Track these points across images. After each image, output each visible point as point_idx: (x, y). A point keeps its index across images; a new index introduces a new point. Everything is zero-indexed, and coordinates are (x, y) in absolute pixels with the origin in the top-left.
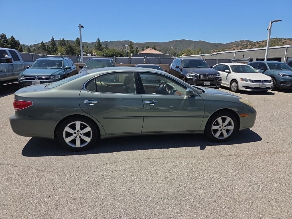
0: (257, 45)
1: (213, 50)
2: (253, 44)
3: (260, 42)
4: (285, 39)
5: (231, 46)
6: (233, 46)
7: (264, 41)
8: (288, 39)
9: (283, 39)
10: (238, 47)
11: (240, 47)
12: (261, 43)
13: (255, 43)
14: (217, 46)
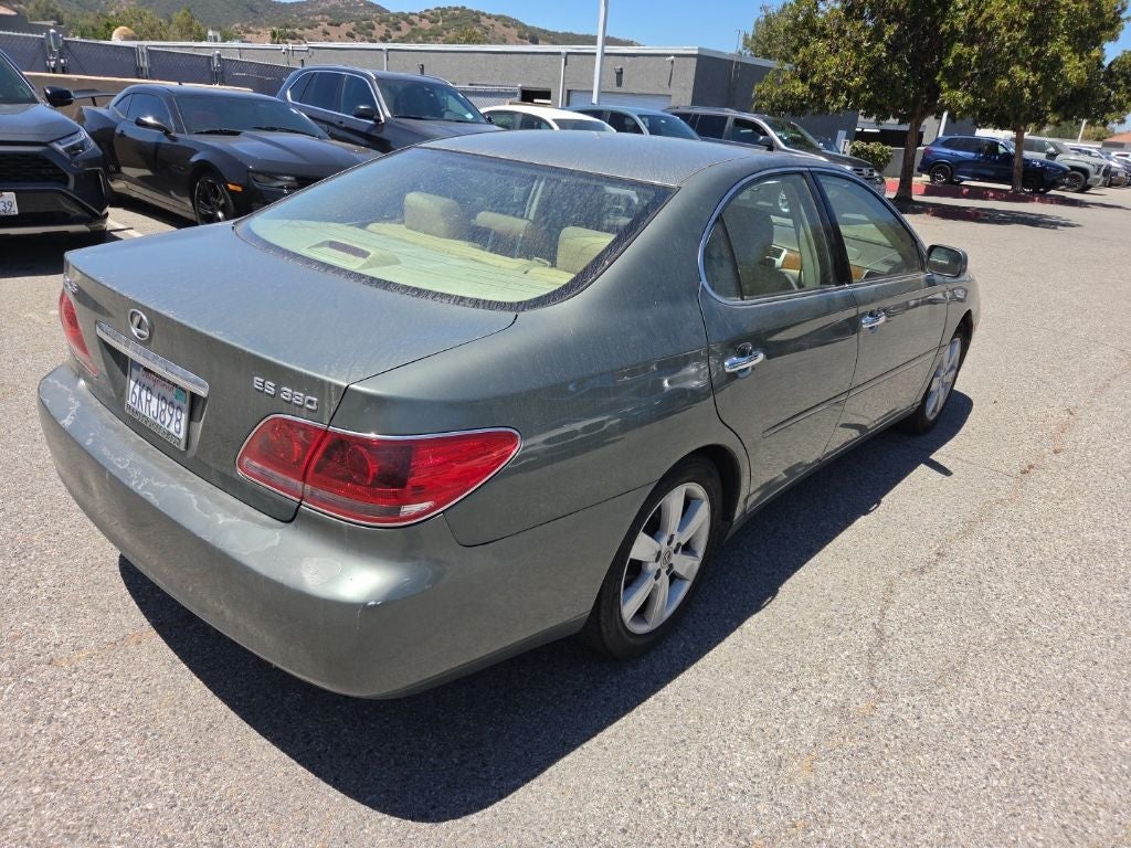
0: (406, 29)
1: (237, 25)
2: (391, 19)
3: (411, 14)
4: (489, 17)
5: (311, 18)
6: (319, 18)
7: (428, 14)
8: (498, 18)
9: (484, 14)
10: (338, 25)
11: (346, 27)
12: (416, 19)
13: (396, 16)
14: (252, 10)
